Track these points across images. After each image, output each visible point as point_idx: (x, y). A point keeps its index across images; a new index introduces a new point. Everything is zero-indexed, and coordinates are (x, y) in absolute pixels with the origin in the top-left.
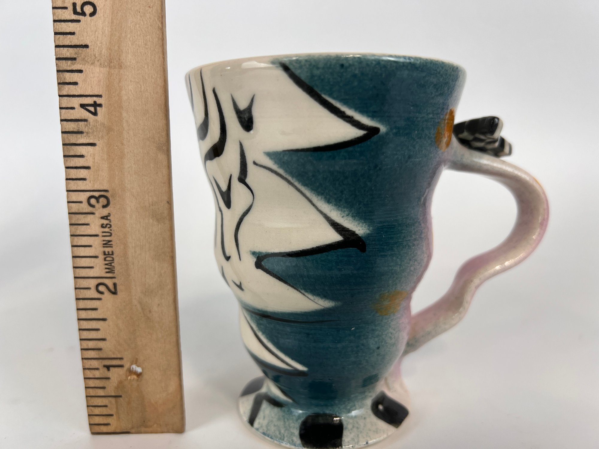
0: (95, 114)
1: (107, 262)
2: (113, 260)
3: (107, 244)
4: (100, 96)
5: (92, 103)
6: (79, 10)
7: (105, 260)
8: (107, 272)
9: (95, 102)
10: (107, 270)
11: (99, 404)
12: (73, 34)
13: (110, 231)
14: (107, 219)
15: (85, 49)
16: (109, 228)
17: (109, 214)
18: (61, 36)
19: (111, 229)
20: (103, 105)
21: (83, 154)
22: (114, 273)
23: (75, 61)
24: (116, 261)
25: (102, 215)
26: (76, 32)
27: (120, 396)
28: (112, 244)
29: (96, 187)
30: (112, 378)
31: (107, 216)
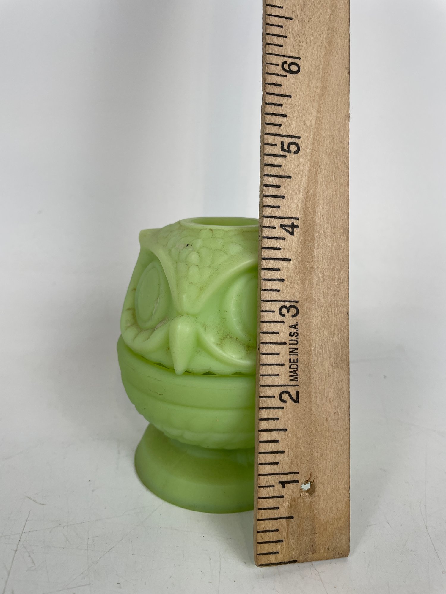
0: (292, 233)
1: (292, 370)
2: (297, 368)
3: (293, 352)
4: (298, 219)
5: (291, 224)
6: (286, 147)
7: (290, 367)
8: (291, 380)
9: (293, 223)
10: (291, 378)
11: (270, 529)
12: (280, 166)
13: (297, 340)
14: (295, 328)
15: (288, 179)
16: (296, 336)
17: (297, 323)
18: (270, 167)
19: (297, 337)
20: (299, 227)
21: (279, 268)
22: (297, 380)
23: (279, 189)
24: (299, 369)
25: (291, 324)
26: (282, 165)
27: (292, 517)
28: (297, 352)
29: (288, 298)
30: (286, 497)
31: (295, 325)
